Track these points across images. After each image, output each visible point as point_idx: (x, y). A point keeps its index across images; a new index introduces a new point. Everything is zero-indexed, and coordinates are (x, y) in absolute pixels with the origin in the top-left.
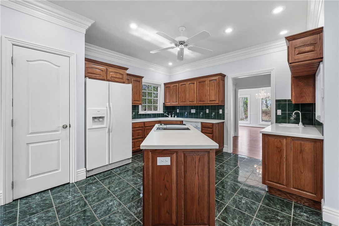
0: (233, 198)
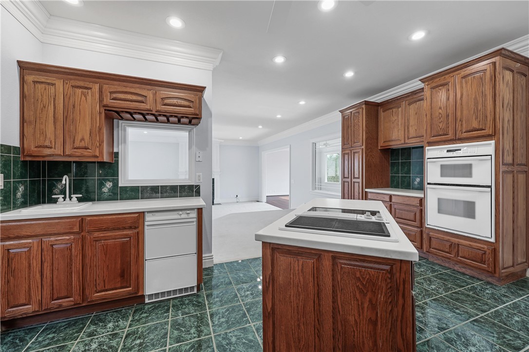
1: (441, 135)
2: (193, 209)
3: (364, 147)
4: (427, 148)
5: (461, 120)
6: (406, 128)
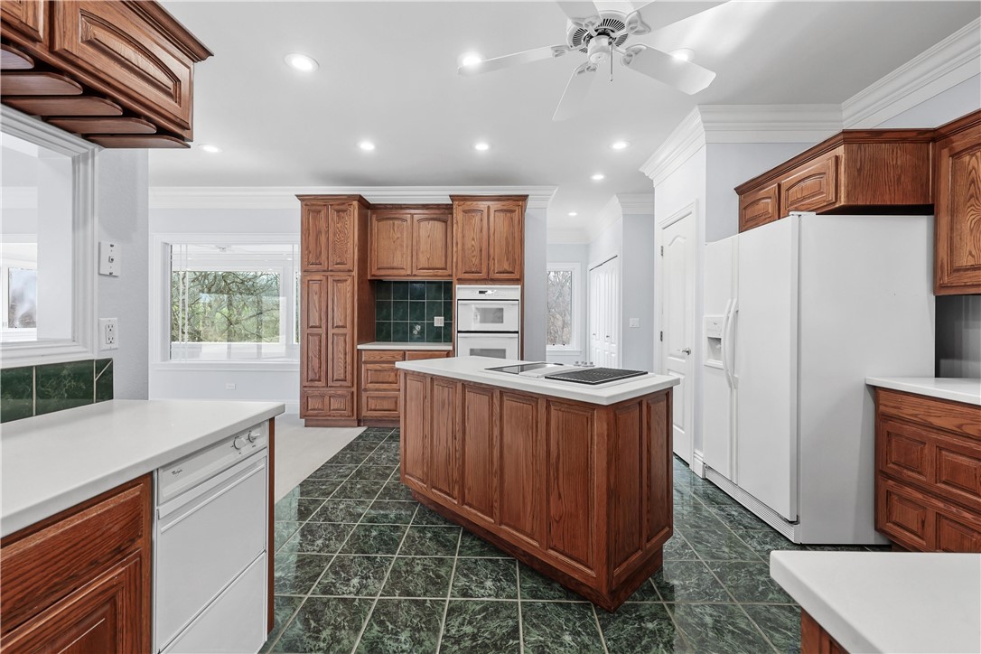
1: (473, 272)
2: (259, 425)
3: (355, 273)
4: (457, 286)
5: (494, 259)
6: (414, 252)
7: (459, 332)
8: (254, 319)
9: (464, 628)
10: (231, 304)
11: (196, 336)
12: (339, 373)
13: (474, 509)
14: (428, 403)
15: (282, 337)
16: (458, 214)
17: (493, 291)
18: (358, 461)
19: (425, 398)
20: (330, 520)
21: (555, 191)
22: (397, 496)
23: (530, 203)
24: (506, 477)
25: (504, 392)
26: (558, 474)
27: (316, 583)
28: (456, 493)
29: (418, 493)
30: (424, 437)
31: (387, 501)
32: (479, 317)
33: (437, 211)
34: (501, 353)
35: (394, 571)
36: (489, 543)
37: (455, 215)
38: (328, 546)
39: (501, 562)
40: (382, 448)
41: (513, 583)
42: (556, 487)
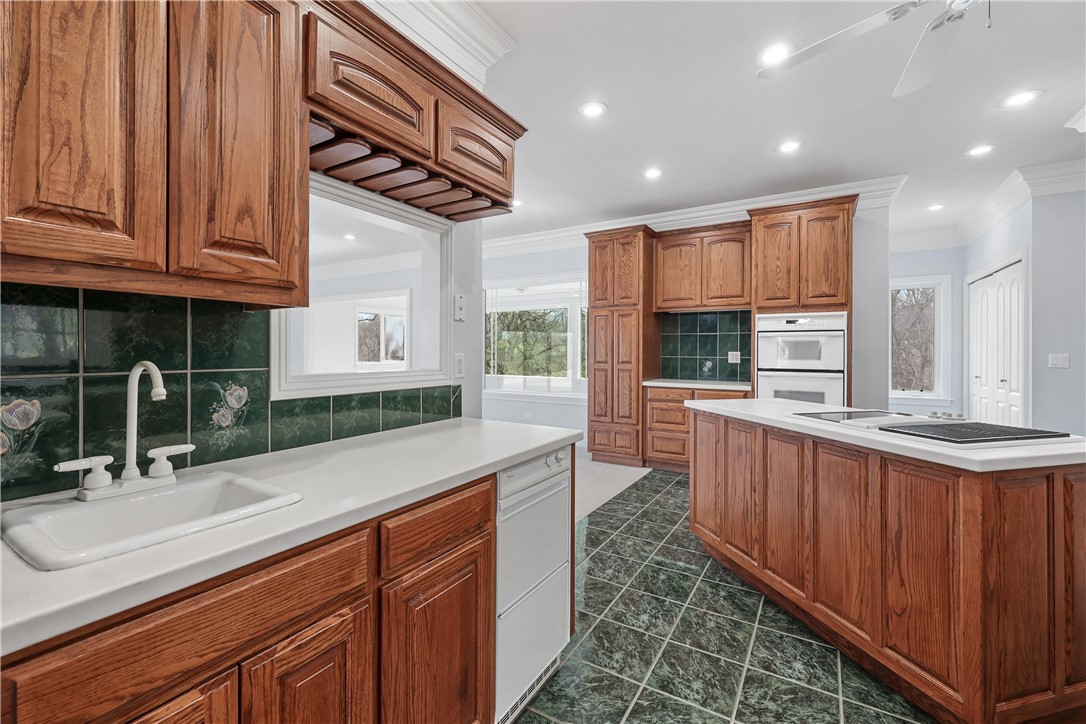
0: (672, 623)
1: (778, 299)
2: (562, 448)
3: (640, 307)
4: (757, 316)
5: (806, 280)
6: (704, 281)
7: (759, 370)
8: (544, 355)
9: (766, 702)
10: (526, 341)
11: (501, 371)
12: (624, 410)
13: (779, 575)
14: (721, 448)
15: (569, 372)
16: (758, 231)
17: (804, 320)
18: (644, 502)
19: (717, 442)
20: (618, 554)
21: (903, 182)
22: (686, 544)
23: (861, 204)
24: (822, 546)
25: (818, 442)
26: (899, 555)
27: (608, 609)
28: (755, 553)
29: (710, 546)
30: (717, 485)
31: (675, 547)
32: (787, 352)
33: (732, 231)
34: (818, 397)
35: (683, 619)
36: (800, 621)
37: (754, 233)
38: (617, 578)
39: (815, 647)
40: (668, 493)
41: (832, 674)
42: (896, 567)
